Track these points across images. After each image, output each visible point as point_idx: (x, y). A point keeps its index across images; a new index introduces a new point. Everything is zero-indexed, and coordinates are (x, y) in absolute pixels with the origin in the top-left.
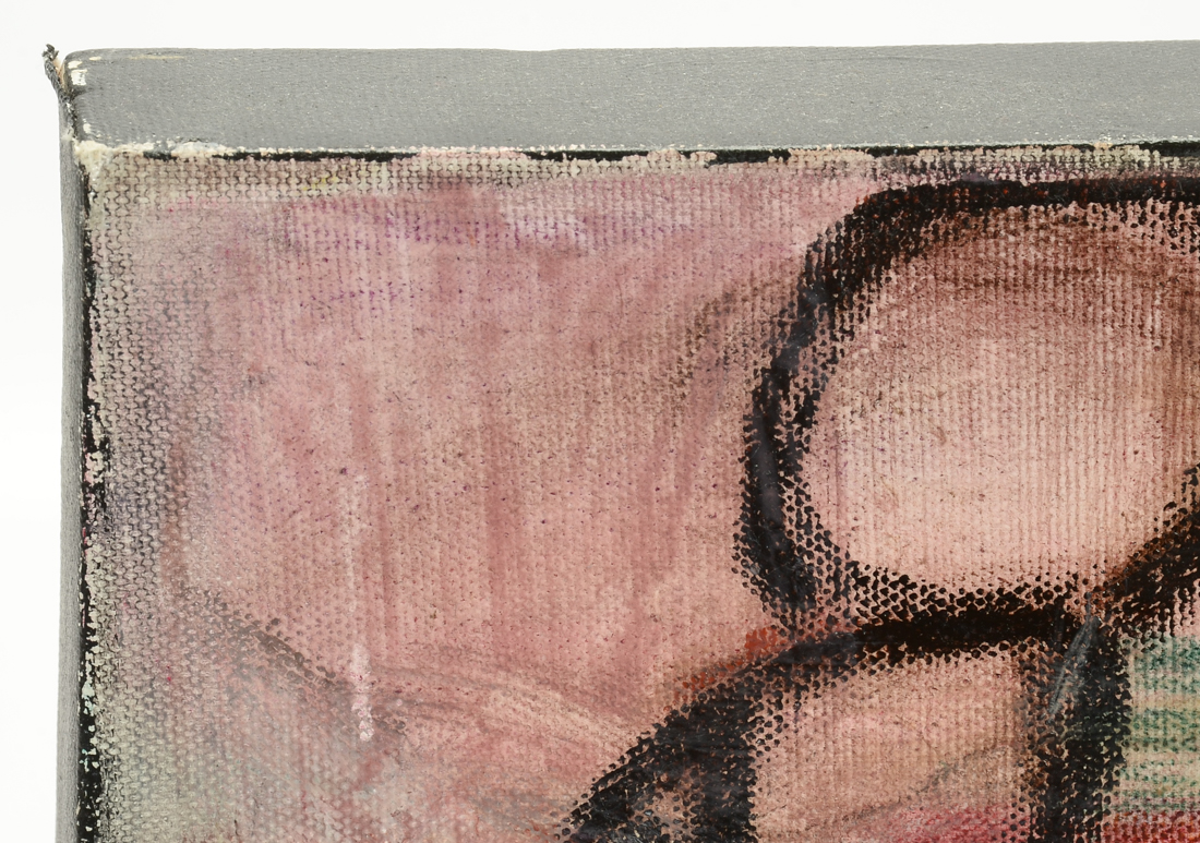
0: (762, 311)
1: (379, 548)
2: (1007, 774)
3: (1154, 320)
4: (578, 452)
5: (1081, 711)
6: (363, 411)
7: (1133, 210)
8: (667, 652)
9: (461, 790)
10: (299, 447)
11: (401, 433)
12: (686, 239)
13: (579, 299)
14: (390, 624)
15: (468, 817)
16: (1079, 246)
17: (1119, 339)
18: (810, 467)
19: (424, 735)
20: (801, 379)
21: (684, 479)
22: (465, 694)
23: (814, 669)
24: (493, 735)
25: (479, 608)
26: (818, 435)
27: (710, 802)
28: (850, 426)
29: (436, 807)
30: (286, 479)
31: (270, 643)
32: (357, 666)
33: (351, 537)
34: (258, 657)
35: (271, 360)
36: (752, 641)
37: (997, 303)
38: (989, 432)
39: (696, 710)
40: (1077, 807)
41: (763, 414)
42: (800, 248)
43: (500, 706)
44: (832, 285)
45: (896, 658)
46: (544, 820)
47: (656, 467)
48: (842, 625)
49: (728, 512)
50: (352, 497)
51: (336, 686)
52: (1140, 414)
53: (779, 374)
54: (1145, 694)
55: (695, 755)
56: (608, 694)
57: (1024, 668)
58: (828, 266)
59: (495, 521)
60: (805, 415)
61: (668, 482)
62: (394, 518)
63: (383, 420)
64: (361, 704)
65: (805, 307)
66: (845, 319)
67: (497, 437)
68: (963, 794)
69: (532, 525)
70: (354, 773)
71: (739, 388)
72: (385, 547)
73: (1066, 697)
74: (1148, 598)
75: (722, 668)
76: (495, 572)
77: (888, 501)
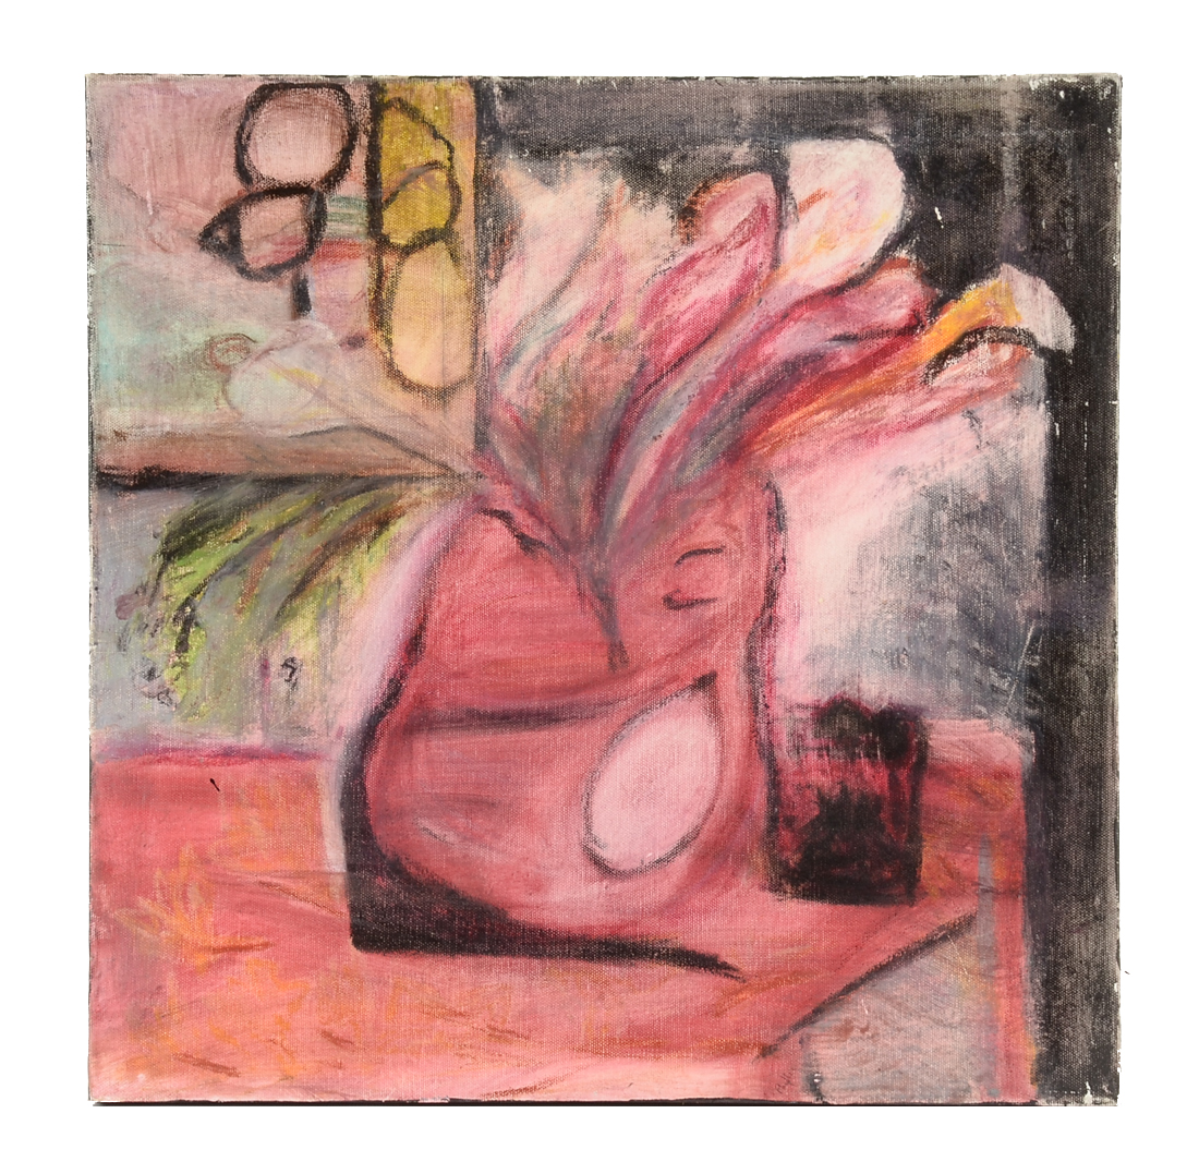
0: (236, 113)
1: (152, 168)
2: (300, 227)
3: (327, 117)
4: (197, 145)
5: (316, 212)
6: (148, 134)
7: (320, 90)
8: (219, 195)
9: (173, 228)
10: (134, 143)
11: (156, 140)
12: (219, 95)
13: (195, 109)
14: (155, 186)
15: (175, 234)
16: (308, 98)
17: (319, 121)
18: (250, 150)
19: (163, 214)
20: (247, 129)
21: (221, 152)
22: (173, 204)
23: (253, 200)
24: (180, 214)
25: (176, 183)
26: (251, 143)
27: (231, 232)
28: (259, 141)
29: (167, 232)
30: (131, 150)
31: (128, 190)
32: (148, 197)
33: (146, 165)
34: (126, 194)
35: (126, 122)
36: (239, 193)
37: (291, 112)
38: (291, 143)
39: (227, 209)
40: (317, 236)
41: (239, 137)
42: (245, 98)
43: (182, 207)
44: (253, 106)
45: (272, 198)
46: (192, 236)
47: (215, 149)
48: (259, 190)
49: (232, 161)
50: (146, 155)
51: (144, 201)
52: (325, 139)
53: (242, 128)
54: (330, 209)
55: (227, 220)
56: (206, 205)
57: (302, 201)
58: (251, 102)
59: (178, 162)
60: (248, 138)
61: (218, 153)
62: (155, 161)
63: (152, 137)
64: (149, 205)
65: (247, 112)
66: (256, 115)
67: (178, 141)
68: (290, 232)
69: (187, 163)
70: (148, 222)
71: (233, 131)
72: (154, 167)
73: (312, 209)
74: (330, 184)
75: (232, 199)
76: (179, 174)
77: (269, 159)
